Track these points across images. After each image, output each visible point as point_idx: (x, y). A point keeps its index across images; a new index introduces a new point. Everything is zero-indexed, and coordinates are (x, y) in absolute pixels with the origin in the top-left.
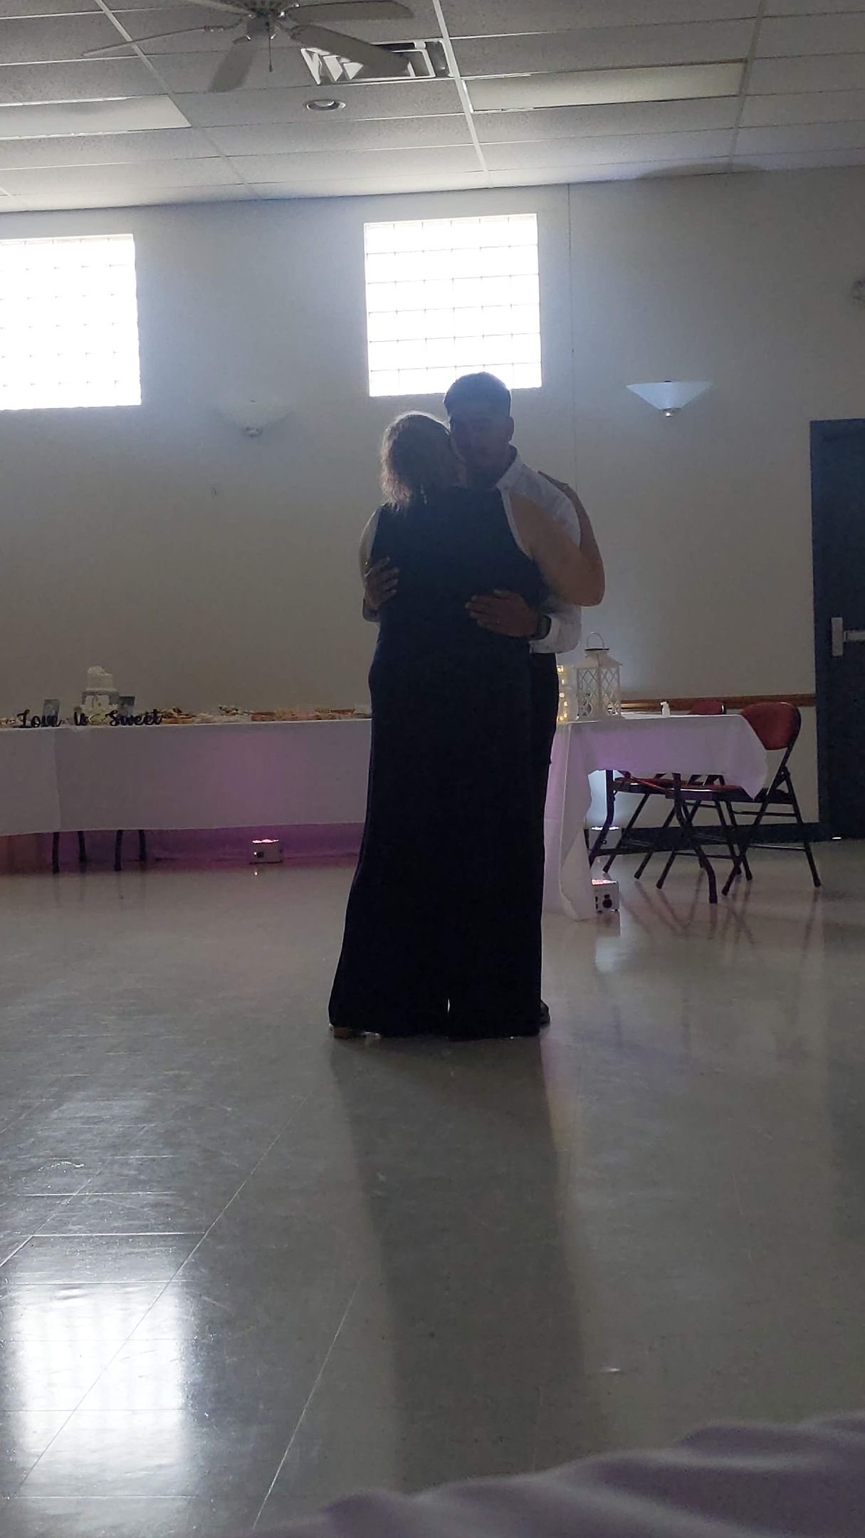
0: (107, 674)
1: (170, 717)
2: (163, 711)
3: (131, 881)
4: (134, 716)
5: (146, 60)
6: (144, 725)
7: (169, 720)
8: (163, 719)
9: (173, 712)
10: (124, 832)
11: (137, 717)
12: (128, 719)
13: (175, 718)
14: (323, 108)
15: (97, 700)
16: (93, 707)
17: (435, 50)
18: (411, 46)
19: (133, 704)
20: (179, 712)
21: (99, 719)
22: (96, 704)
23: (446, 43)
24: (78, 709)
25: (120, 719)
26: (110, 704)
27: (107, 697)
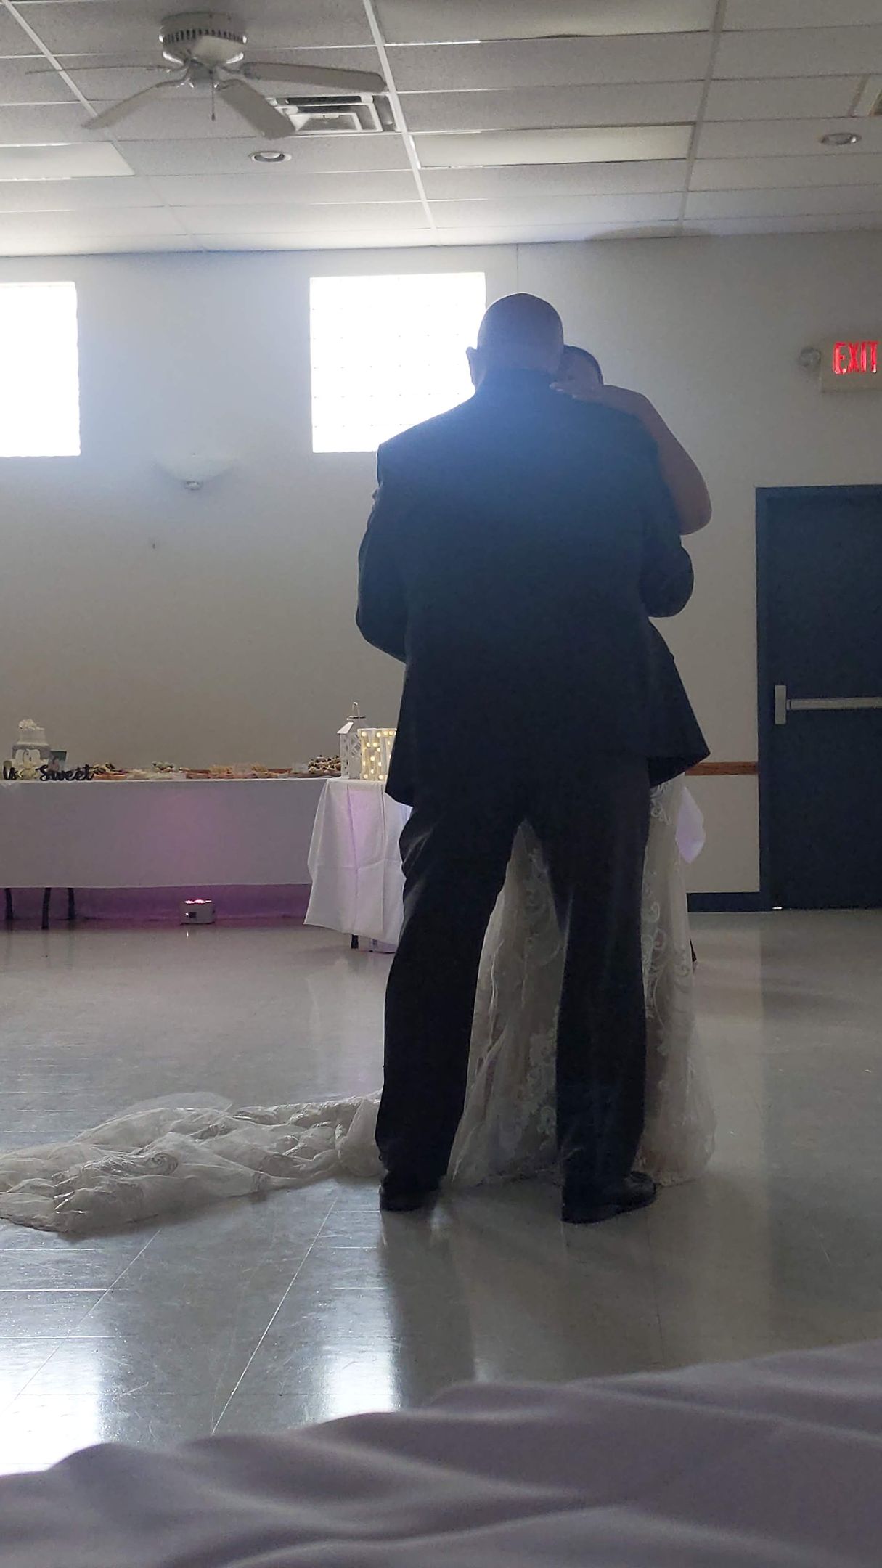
0: (38, 728)
1: (102, 773)
2: (95, 767)
3: (57, 939)
4: (66, 771)
5: (89, 106)
6: (75, 780)
7: (101, 776)
8: (95, 775)
9: (106, 768)
10: (52, 891)
11: (68, 772)
12: (58, 774)
13: (107, 773)
14: (269, 160)
15: (28, 754)
16: (23, 760)
17: (381, 104)
18: (358, 99)
19: (64, 758)
20: (112, 767)
21: (29, 773)
22: (26, 759)
23: (392, 96)
24: (7, 763)
25: (50, 774)
26: (42, 758)
27: (39, 752)
